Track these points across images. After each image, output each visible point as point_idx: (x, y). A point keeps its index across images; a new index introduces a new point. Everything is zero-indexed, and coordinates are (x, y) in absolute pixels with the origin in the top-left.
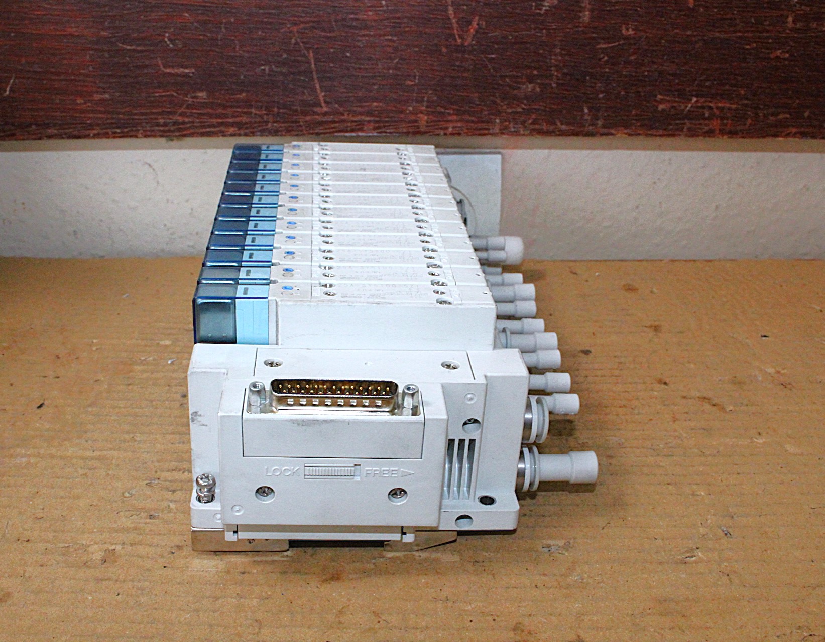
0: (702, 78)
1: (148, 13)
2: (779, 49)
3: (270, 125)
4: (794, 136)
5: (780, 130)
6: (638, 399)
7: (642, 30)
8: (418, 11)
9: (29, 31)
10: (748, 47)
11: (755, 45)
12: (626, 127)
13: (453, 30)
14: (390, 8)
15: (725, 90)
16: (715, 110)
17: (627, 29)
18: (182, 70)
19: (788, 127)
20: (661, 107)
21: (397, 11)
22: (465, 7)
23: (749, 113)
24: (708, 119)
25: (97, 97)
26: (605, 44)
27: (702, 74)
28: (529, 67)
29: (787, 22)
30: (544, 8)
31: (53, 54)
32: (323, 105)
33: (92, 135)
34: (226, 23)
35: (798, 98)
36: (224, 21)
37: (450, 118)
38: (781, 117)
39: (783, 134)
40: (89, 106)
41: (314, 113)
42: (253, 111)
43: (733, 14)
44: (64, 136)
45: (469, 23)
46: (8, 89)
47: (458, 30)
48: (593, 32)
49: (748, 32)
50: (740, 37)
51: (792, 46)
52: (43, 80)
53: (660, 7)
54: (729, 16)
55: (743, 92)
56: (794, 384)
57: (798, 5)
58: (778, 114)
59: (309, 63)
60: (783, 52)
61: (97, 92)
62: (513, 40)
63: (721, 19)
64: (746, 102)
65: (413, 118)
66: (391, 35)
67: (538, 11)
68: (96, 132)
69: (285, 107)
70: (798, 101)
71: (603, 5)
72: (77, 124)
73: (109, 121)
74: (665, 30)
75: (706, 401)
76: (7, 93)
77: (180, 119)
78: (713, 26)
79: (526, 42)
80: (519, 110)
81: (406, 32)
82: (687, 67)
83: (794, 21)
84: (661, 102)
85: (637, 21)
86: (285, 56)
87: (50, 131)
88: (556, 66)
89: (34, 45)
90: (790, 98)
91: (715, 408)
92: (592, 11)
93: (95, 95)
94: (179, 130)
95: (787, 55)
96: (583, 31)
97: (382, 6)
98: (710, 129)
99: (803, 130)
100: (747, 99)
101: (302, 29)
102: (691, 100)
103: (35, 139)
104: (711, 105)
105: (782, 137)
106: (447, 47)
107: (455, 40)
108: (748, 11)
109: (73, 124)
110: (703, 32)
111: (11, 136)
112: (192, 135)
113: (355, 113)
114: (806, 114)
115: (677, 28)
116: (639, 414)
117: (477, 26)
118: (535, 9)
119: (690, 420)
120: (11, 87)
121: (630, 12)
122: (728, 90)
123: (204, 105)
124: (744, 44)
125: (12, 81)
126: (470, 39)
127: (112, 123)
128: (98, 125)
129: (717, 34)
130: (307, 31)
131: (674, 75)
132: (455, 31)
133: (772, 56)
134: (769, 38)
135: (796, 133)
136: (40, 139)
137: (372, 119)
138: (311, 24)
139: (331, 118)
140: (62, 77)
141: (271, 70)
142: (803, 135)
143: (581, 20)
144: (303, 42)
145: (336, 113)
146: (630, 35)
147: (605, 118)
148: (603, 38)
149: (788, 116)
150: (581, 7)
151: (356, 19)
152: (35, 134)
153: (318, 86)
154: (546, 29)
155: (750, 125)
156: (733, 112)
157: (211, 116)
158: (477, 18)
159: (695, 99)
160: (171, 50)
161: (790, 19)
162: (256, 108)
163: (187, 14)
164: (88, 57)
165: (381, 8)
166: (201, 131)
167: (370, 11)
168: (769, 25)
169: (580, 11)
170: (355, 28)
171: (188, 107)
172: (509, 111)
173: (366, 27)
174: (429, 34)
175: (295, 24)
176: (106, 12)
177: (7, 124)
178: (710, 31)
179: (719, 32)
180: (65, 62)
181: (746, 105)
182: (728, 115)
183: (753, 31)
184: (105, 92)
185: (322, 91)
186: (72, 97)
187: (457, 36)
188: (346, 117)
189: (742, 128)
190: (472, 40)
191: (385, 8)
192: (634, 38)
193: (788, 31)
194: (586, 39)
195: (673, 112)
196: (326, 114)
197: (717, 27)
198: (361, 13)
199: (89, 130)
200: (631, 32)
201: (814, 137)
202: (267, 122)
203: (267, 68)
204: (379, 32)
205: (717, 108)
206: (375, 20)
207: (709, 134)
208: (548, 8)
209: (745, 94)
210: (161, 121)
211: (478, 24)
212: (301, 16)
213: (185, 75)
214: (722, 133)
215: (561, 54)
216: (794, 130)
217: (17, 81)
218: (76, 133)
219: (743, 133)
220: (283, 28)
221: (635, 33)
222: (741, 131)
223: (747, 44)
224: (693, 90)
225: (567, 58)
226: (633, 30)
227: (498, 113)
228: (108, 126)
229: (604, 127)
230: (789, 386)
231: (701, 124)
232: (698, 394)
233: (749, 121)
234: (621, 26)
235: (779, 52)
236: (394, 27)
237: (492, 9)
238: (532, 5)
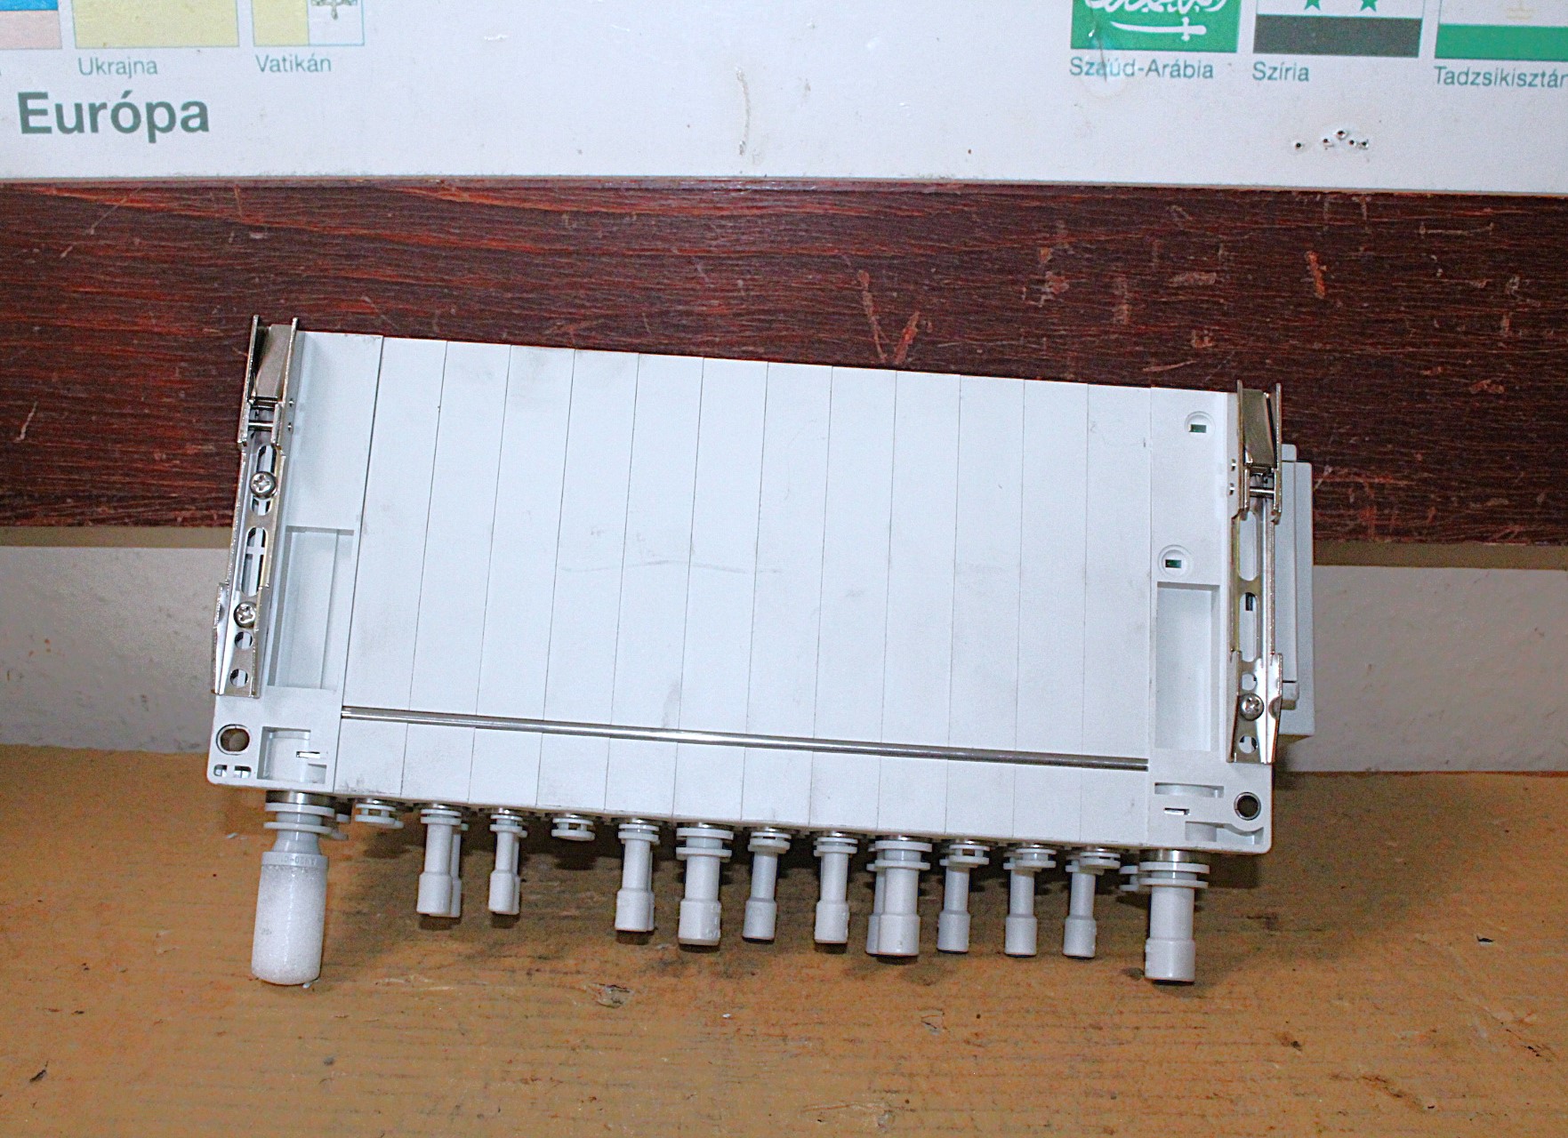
0: (1342, 431)
1: (293, 296)
2: (1486, 378)
4: (1518, 538)
5: (1492, 528)
6: (1242, 1079)
7: (1226, 340)
8: (806, 299)
9: (68, 323)
10: (1428, 373)
11: (1440, 369)
13: (873, 337)
14: (752, 293)
15: (1385, 453)
16: (1367, 489)
17: (1201, 338)
19: (1504, 522)
21: (765, 299)
22: (895, 294)
23: (1432, 496)
24: (1354, 506)
25: (191, 449)
26: (1159, 365)
27: (1341, 424)
29: (1499, 328)
30: (1044, 297)
31: (111, 366)
33: (180, 519)
34: (442, 316)
35: (1523, 468)
36: (438, 312)
38: (1492, 502)
39: (1497, 536)
40: (175, 466)
43: (1398, 312)
44: (127, 520)
45: (902, 323)
46: (24, 430)
47: (880, 337)
48: (1136, 344)
49: (1427, 345)
50: (1412, 356)
51: (1510, 372)
52: (91, 413)
53: (1262, 297)
54: (1391, 316)
55: (1419, 457)
56: (1554, 1048)
57: (1520, 298)
58: (1488, 497)
60: (1493, 382)
61: (194, 441)
62: (985, 357)
63: (1377, 321)
64: (1426, 475)
66: (754, 344)
67: (1033, 303)
68: (187, 514)
70: (1522, 474)
71: (1157, 293)
72: (153, 498)
73: (213, 495)
74: (1271, 341)
75: (1383, 1085)
76: (22, 437)
78: (1362, 334)
79: (1009, 360)
81: (781, 338)
82: (1315, 410)
83: (1513, 326)
85: (1218, 323)
87: (100, 510)
89: (78, 349)
90: (1510, 467)
91: (1400, 1102)
92: (1133, 303)
93: (188, 445)
95: (1501, 389)
96: (1117, 340)
97: (739, 290)
98: (1360, 526)
99: (1533, 527)
100: (1428, 469)
101: (585, 330)
102: (1323, 471)
103: (70, 525)
104: (1361, 480)
105: (1494, 541)
107: (876, 354)
108: (1427, 307)
109: (144, 498)
110: (1341, 345)
111: (26, 517)
114: (1540, 499)
115: (1293, 337)
116: (1246, 1115)
117: (916, 330)
118: (1026, 299)
119: (1351, 1130)
120: (28, 427)
121: (1205, 306)
122: (1392, 452)
124: (1420, 368)
125: (31, 415)
126: (903, 353)
127: (222, 499)
128: (194, 500)
129: (1370, 349)
130: (593, 333)
132: (876, 338)
133: (1473, 390)
134: (1467, 356)
135: (1520, 534)
136: (80, 524)
138: (601, 321)
140: (128, 410)
142: (1535, 537)
143: (1114, 320)
146: (1205, 349)
148: (1155, 355)
149: (1506, 502)
150: (1114, 296)
151: (688, 314)
152: (73, 515)
154: (1049, 336)
155: (1435, 517)
156: (1402, 494)
158: (917, 313)
159: (1329, 469)
161: (1505, 323)
163: (367, 299)
164: (177, 375)
165: (735, 294)
167: (714, 298)
168: (1466, 333)
169: (1114, 305)
170: (685, 328)
173: (707, 329)
174: (825, 342)
175: (572, 321)
176: (216, 290)
177: (20, 494)
178: (1356, 342)
179: (1371, 344)
180: (133, 381)
181: (1425, 481)
182: (1392, 498)
183: (1438, 344)
184: (206, 441)
186: (143, 448)
187: (879, 349)
189: (1418, 523)
190: (908, 356)
191: (743, 293)
192: (1214, 355)
193: (1501, 344)
194: (1124, 355)
197: (1372, 336)
198: (699, 302)
199: (175, 509)
200: (1207, 343)
201: (1554, 541)
204: (729, 337)
205: (1371, 486)
206: (722, 316)
207: (1359, 532)
208: (1050, 297)
209: (1424, 462)
211: (918, 326)
212: (583, 306)
214: (1382, 531)
216: (1517, 529)
217: (41, 415)
218: (150, 515)
219: (1420, 534)
220: (547, 328)
221: (1216, 346)
222: (1416, 528)
223: (1426, 368)
224: (1326, 453)
226: (1212, 339)
228: (210, 503)
230: (1544, 1053)
231: (1340, 516)
232: (1364, 1070)
233: (1432, 512)
234: (1190, 333)
235: (1485, 383)
236: (760, 330)
237: (945, 298)
238: (1022, 293)
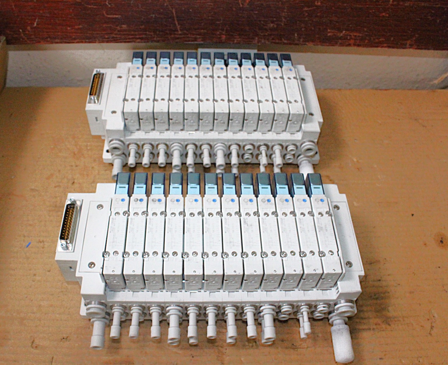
3: (155, 39)
4: (386, 47)
7: (324, 3)
10: (371, 11)
11: (374, 11)
12: (313, 42)
15: (358, 29)
16: (352, 36)
17: (318, 2)
18: (115, 16)
19: (383, 44)
20: (329, 34)
23: (367, 38)
24: (349, 40)
25: (76, 27)
26: (307, 8)
28: (273, 17)
31: (55, 9)
32: (179, 30)
37: (236, 37)
38: (381, 40)
39: (381, 46)
40: (73, 31)
41: (175, 34)
42: (147, 33)
44: (62, 42)
48: (302, 3)
49: (371, 5)
50: (368, 7)
51: (390, 12)
52: (52, 19)
58: (380, 38)
59: (173, 14)
62: (266, 6)
64: (367, 33)
65: (219, 37)
69: (162, 31)
70: (389, 34)
72: (68, 38)
73: (83, 37)
76: (35, 25)
77: (115, 36)
80: (266, 34)
82: (342, 19)
84: (329, 32)
86: (162, 10)
87: (57, 40)
88: (284, 17)
89: (46, 5)
90: (386, 32)
94: (115, 40)
95: (387, 15)
99: (389, 45)
100: (367, 32)
103: (50, 43)
104: (351, 34)
105: (380, 48)
106: (236, 8)
107: (239, 5)
110: (351, 5)
111: (38, 42)
112: (121, 42)
113: (193, 35)
114: (392, 39)
115: (340, 2)
120: (36, 23)
123: (125, 30)
124: (369, 10)
125: (37, 20)
126: (246, 5)
128: (78, 38)
129: (358, 6)
131: (337, 22)
133: (380, 15)
134: (380, 8)
136: (52, 44)
137: (200, 36)
139: (182, 36)
141: (155, 16)
142: (389, 47)
144: (171, 6)
145: (185, 34)
147: (304, 38)
148: (306, 6)
153: (177, 23)
156: (360, 37)
157: (128, 35)
159: (344, 32)
160: (110, 8)
162: (149, 31)
166: (125, 40)
171: (118, 31)
172: (262, 34)
178: (355, 4)
181: (366, 35)
182: (358, 38)
183: (374, 5)
184: (80, 25)
185: (179, 25)
186: (65, 27)
187: (240, 4)
188: (189, 36)
189: (363, 43)
192: (320, 6)
193: (389, 5)
194: (299, 6)
195: (334, 36)
196: (180, 34)
199: (74, 40)
200: (319, 4)
201: (393, 47)
202: (154, 38)
203: (154, 16)
205: (354, 35)
207: (349, 45)
209: (367, 30)
210: (106, 37)
213: (116, 18)
214: (355, 45)
215: (287, 12)
217: (39, 20)
221: (321, 4)
222: (362, 45)
224: (344, 28)
225: (289, 13)
227: (257, 35)
229: (303, 41)
231: (345, 42)
233: (367, 41)
234: (315, 1)
235: (384, 14)
